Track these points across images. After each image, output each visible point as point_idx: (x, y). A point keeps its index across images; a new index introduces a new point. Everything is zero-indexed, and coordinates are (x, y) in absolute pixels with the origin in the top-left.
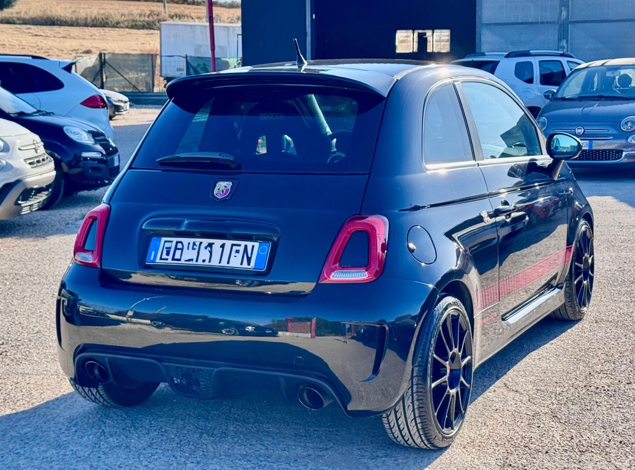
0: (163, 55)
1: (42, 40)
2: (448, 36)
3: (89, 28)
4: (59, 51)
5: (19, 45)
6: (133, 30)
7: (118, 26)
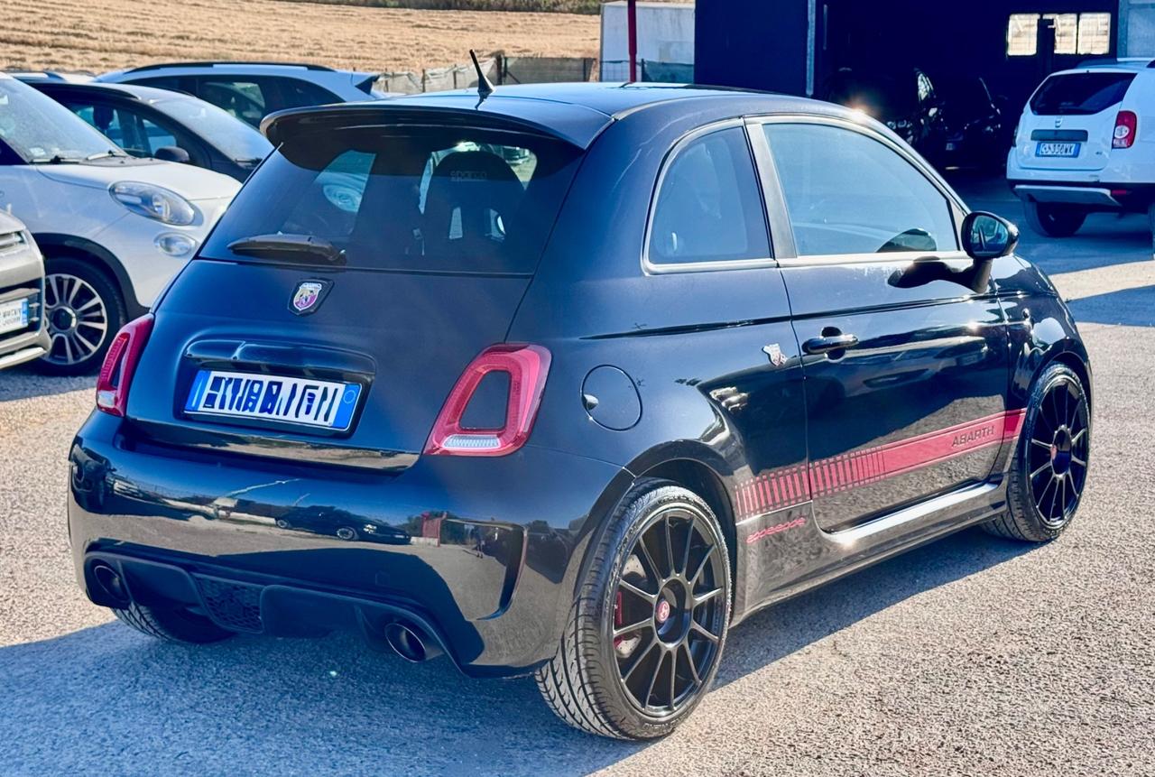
0: (604, 60)
1: (427, 35)
2: (1107, 24)
3: (507, 12)
4: (451, 52)
5: (387, 43)
6: (581, 16)
7: (557, 9)
